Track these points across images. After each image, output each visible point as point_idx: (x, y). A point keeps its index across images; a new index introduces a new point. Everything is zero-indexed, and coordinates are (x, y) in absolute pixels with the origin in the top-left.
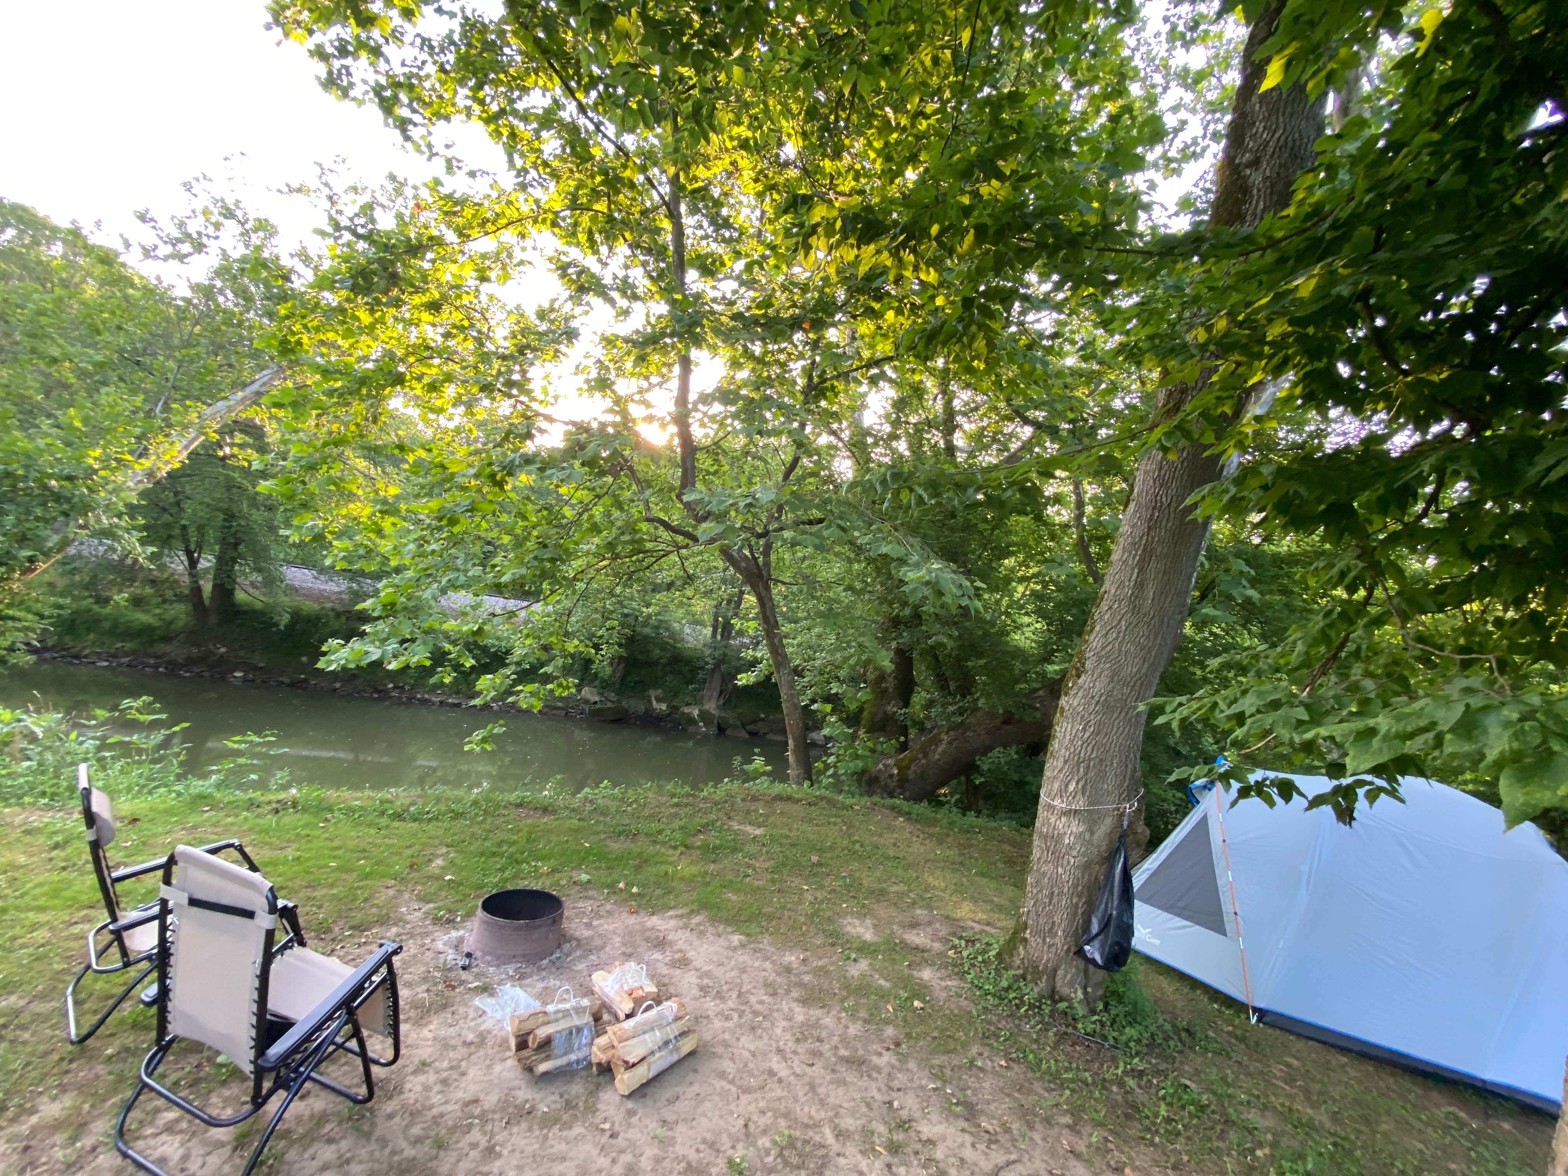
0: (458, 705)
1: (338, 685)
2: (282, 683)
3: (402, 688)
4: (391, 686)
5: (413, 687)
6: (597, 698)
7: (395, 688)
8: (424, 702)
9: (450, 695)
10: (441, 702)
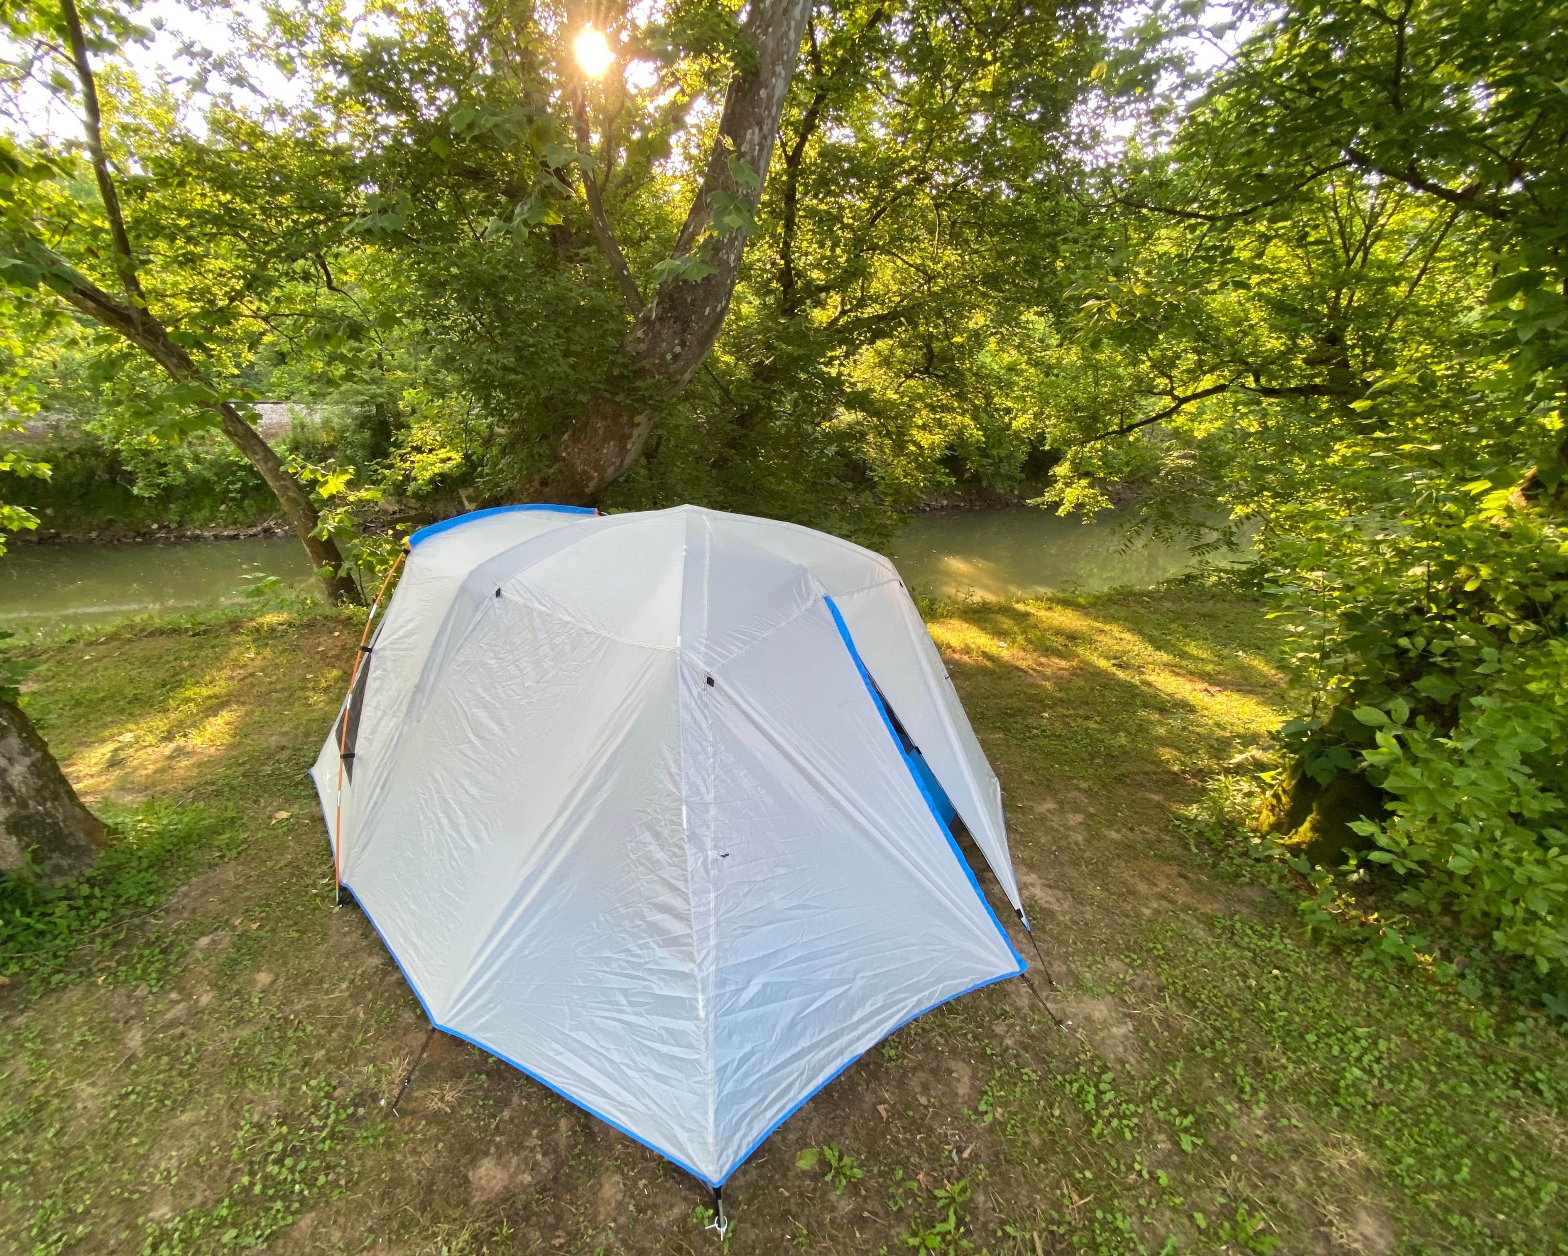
0: (235, 537)
1: (94, 535)
2: (30, 541)
3: (168, 527)
4: (155, 526)
5: (181, 524)
6: (396, 508)
7: (161, 528)
8: (197, 538)
9: (226, 527)
10: (216, 537)
